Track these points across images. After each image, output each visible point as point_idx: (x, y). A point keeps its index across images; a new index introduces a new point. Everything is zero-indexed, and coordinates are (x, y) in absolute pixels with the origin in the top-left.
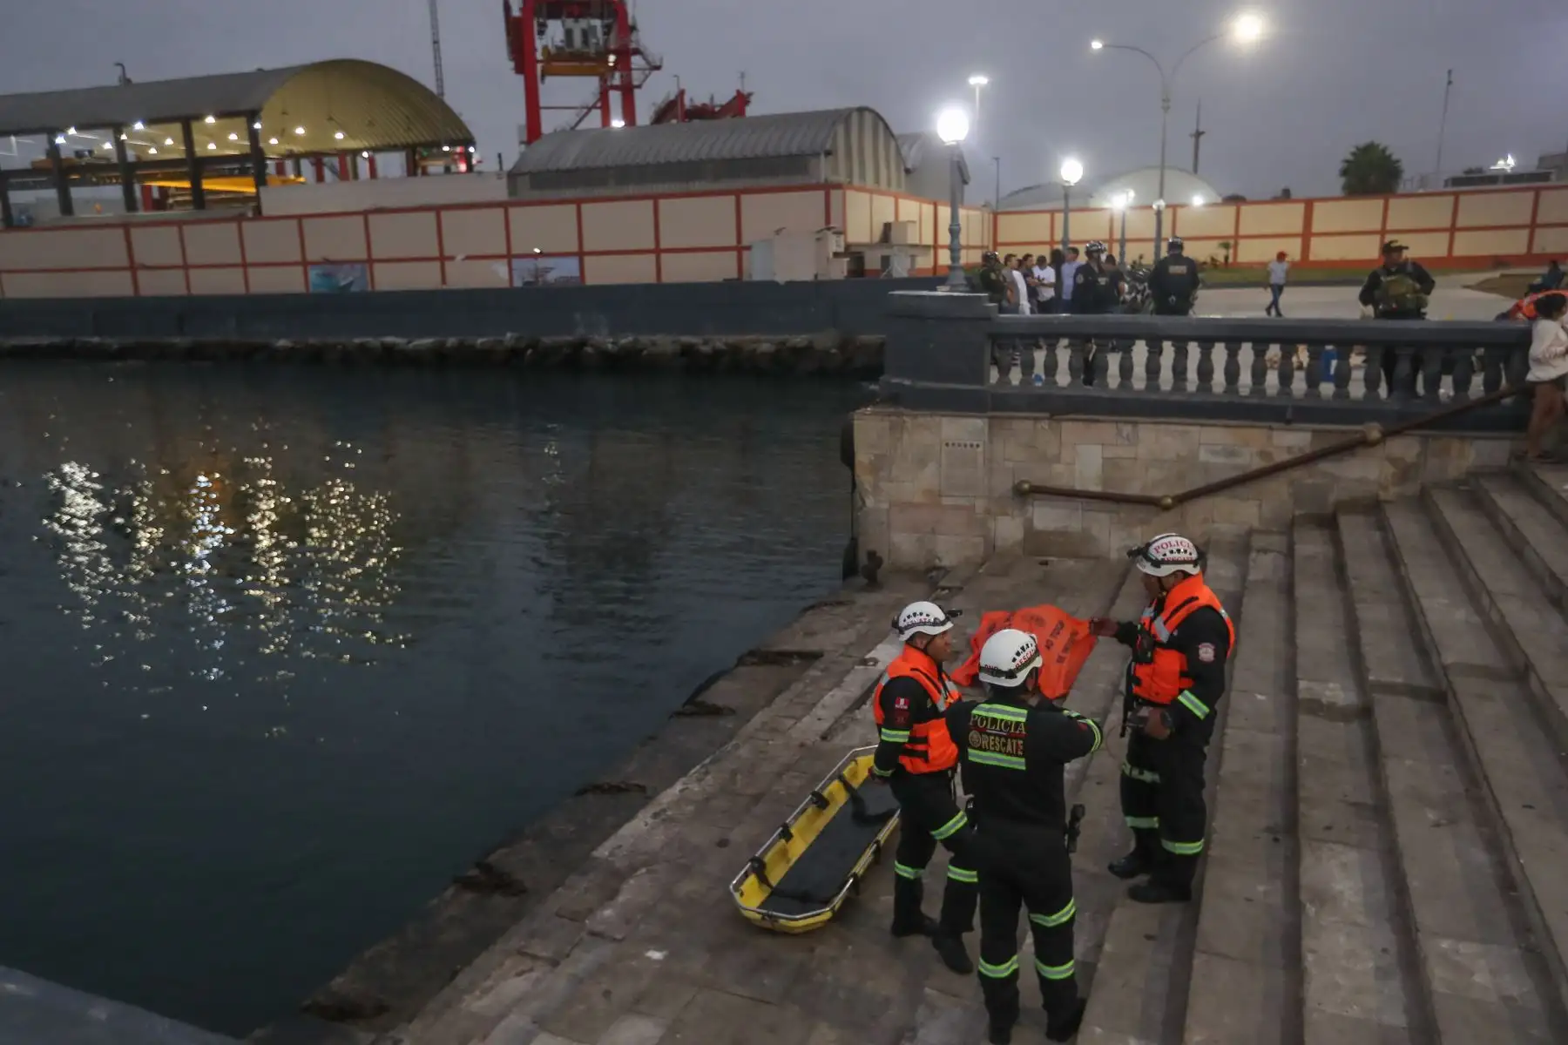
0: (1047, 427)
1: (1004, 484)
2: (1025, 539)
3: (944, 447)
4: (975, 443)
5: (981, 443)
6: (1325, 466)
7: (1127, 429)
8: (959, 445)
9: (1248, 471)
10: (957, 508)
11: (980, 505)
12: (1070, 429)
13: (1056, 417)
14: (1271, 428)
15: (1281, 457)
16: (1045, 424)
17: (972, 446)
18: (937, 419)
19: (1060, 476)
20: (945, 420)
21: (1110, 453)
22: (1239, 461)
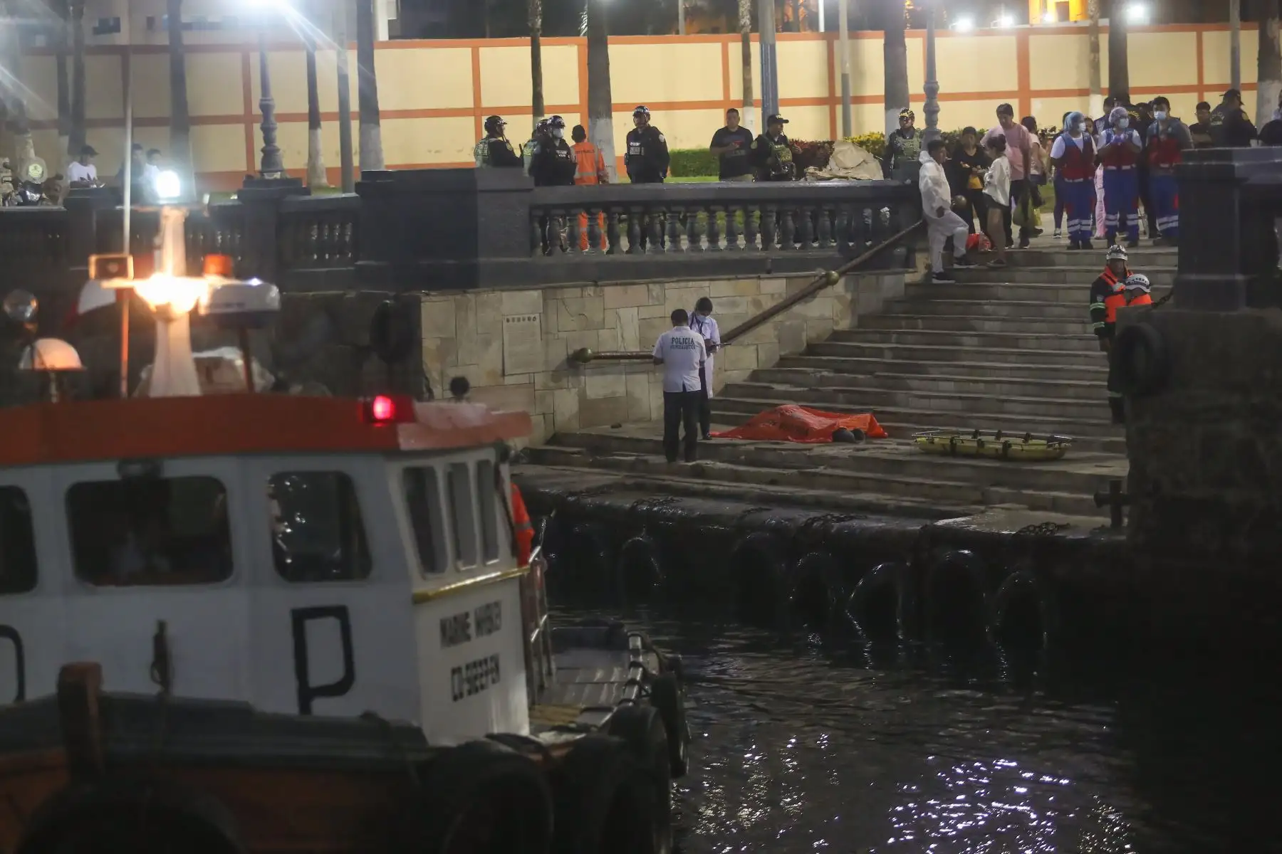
0: (592, 294)
1: (559, 354)
2: (580, 409)
3: (505, 323)
4: (532, 316)
5: (537, 315)
6: (797, 308)
7: (656, 289)
8: (519, 320)
9: (747, 319)
10: (519, 386)
11: (539, 380)
12: (612, 293)
13: (599, 283)
14: (759, 278)
15: (768, 304)
16: (590, 291)
17: (529, 319)
18: (498, 293)
19: (607, 342)
20: (505, 294)
21: (646, 313)
22: (738, 310)
